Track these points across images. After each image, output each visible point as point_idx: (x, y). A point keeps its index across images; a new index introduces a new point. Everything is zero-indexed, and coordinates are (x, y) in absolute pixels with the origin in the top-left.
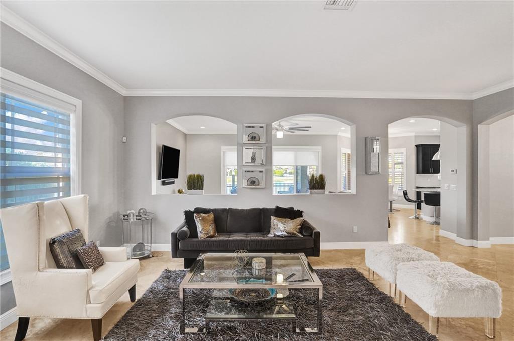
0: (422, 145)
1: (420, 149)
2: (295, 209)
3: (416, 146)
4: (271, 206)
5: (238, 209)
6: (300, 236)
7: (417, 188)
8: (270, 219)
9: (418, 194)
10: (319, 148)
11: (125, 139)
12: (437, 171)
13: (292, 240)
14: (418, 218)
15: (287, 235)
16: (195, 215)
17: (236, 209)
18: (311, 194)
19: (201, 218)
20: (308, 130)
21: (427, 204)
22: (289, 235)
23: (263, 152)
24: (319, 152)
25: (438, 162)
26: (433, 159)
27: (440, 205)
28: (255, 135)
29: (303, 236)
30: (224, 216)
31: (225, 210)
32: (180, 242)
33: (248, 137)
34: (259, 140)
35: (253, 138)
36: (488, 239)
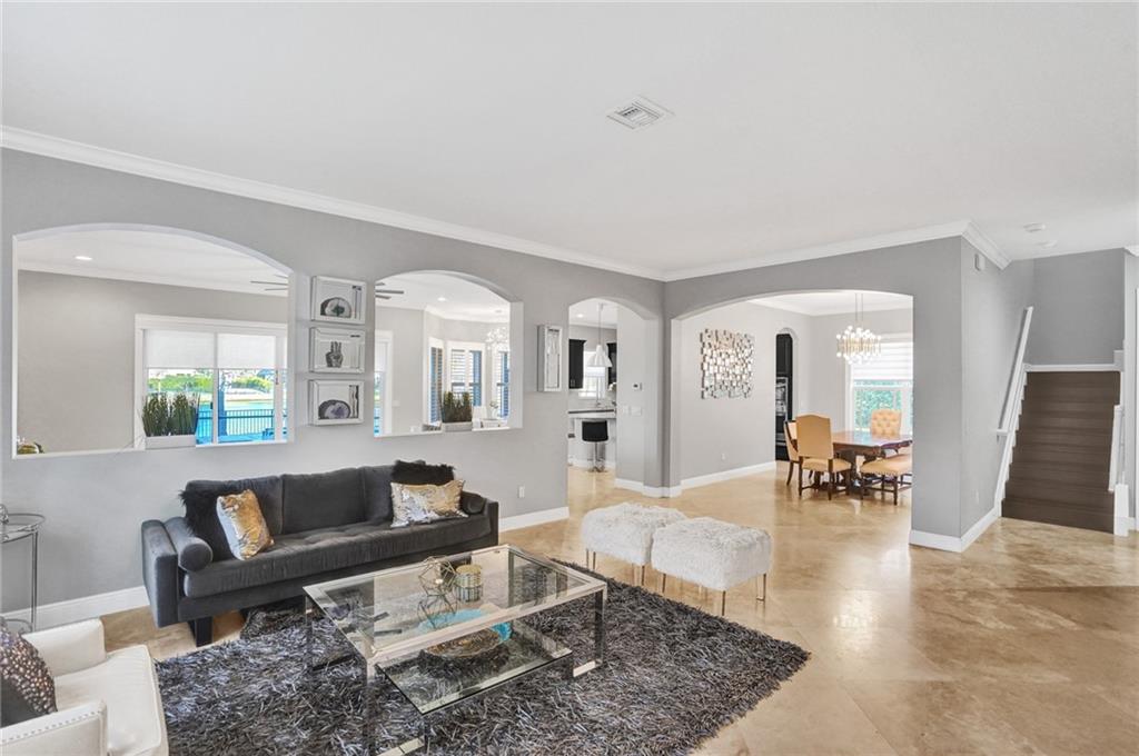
2: (427, 463)
4: (385, 459)
5: (307, 476)
6: (464, 515)
8: (390, 487)
13: (453, 526)
15: (437, 517)
16: (221, 498)
17: (303, 476)
18: (450, 431)
19: (236, 507)
20: (387, 298)
22: (443, 517)
23: (361, 342)
24: (386, 343)
28: (341, 304)
29: (469, 514)
30: (277, 495)
31: (277, 479)
32: (187, 578)
33: (324, 306)
34: (350, 317)
35: (339, 311)
36: (679, 484)
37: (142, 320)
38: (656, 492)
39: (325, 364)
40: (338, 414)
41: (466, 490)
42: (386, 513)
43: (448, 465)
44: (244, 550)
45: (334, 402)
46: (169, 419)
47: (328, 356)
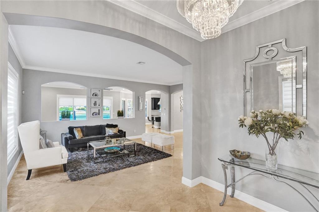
0: (154, 98)
1: (153, 99)
2: (114, 124)
3: (152, 98)
4: (105, 123)
7: (152, 115)
8: (105, 129)
9: (153, 118)
10: (112, 98)
11: (23, 92)
12: (159, 109)
14: (153, 127)
15: (113, 134)
16: (74, 129)
18: (118, 118)
20: (110, 90)
21: (156, 121)
22: (115, 134)
23: (100, 101)
24: (111, 100)
25: (159, 105)
26: (158, 104)
27: (160, 121)
28: (96, 94)
29: (120, 133)
30: (84, 129)
31: (84, 126)
32: (69, 141)
33: (93, 94)
34: (98, 96)
35: (96, 95)
36: (173, 131)
37: (58, 96)
38: (168, 132)
39: (94, 105)
40: (96, 115)
41: (119, 129)
42: (105, 133)
43: (117, 124)
44: (79, 137)
45: (95, 112)
46: (66, 116)
47: (94, 104)
